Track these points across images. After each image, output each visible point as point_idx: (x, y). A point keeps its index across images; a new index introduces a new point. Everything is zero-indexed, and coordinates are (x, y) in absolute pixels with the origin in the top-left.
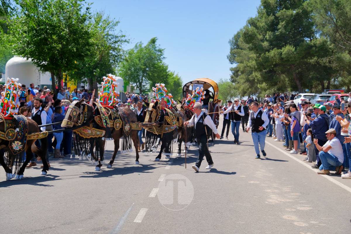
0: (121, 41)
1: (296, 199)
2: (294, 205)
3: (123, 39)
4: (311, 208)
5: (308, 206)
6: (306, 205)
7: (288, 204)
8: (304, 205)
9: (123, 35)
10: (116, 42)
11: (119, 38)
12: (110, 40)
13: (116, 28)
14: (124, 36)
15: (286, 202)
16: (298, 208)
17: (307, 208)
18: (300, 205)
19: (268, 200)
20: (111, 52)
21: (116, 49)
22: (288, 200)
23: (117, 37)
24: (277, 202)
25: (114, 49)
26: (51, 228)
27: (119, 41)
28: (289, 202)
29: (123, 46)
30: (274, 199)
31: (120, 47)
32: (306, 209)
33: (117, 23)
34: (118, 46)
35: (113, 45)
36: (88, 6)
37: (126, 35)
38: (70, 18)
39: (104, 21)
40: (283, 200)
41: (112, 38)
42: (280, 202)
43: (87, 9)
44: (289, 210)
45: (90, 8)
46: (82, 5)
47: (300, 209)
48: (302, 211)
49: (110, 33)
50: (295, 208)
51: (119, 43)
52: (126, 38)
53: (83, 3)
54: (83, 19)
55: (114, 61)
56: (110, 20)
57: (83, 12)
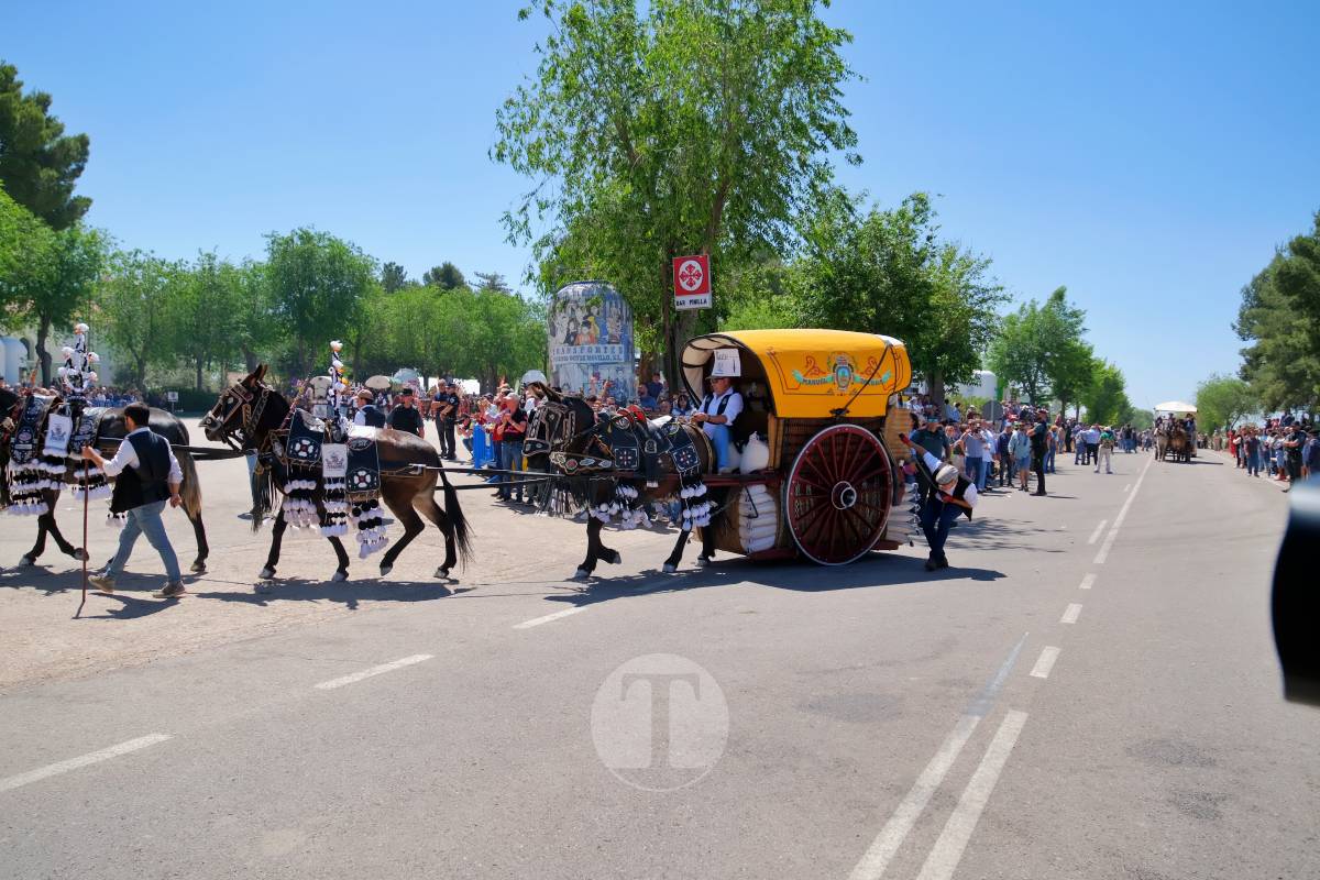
0: (995, 299)
3: (999, 294)
9: (1000, 285)
10: (984, 301)
11: (991, 292)
12: (972, 296)
13: (984, 272)
14: (1002, 289)
20: (972, 321)
21: (983, 314)
23: (987, 290)
25: (979, 315)
26: (855, 669)
27: (990, 299)
29: (997, 308)
31: (992, 311)
33: (987, 262)
34: (989, 308)
35: (977, 308)
36: (930, 234)
38: (893, 257)
39: (961, 259)
41: (976, 294)
43: (929, 238)
45: (934, 237)
46: (918, 232)
49: (972, 282)
51: (990, 303)
52: (1004, 292)
53: (922, 227)
54: (920, 259)
55: (979, 338)
56: (973, 257)
57: (919, 245)
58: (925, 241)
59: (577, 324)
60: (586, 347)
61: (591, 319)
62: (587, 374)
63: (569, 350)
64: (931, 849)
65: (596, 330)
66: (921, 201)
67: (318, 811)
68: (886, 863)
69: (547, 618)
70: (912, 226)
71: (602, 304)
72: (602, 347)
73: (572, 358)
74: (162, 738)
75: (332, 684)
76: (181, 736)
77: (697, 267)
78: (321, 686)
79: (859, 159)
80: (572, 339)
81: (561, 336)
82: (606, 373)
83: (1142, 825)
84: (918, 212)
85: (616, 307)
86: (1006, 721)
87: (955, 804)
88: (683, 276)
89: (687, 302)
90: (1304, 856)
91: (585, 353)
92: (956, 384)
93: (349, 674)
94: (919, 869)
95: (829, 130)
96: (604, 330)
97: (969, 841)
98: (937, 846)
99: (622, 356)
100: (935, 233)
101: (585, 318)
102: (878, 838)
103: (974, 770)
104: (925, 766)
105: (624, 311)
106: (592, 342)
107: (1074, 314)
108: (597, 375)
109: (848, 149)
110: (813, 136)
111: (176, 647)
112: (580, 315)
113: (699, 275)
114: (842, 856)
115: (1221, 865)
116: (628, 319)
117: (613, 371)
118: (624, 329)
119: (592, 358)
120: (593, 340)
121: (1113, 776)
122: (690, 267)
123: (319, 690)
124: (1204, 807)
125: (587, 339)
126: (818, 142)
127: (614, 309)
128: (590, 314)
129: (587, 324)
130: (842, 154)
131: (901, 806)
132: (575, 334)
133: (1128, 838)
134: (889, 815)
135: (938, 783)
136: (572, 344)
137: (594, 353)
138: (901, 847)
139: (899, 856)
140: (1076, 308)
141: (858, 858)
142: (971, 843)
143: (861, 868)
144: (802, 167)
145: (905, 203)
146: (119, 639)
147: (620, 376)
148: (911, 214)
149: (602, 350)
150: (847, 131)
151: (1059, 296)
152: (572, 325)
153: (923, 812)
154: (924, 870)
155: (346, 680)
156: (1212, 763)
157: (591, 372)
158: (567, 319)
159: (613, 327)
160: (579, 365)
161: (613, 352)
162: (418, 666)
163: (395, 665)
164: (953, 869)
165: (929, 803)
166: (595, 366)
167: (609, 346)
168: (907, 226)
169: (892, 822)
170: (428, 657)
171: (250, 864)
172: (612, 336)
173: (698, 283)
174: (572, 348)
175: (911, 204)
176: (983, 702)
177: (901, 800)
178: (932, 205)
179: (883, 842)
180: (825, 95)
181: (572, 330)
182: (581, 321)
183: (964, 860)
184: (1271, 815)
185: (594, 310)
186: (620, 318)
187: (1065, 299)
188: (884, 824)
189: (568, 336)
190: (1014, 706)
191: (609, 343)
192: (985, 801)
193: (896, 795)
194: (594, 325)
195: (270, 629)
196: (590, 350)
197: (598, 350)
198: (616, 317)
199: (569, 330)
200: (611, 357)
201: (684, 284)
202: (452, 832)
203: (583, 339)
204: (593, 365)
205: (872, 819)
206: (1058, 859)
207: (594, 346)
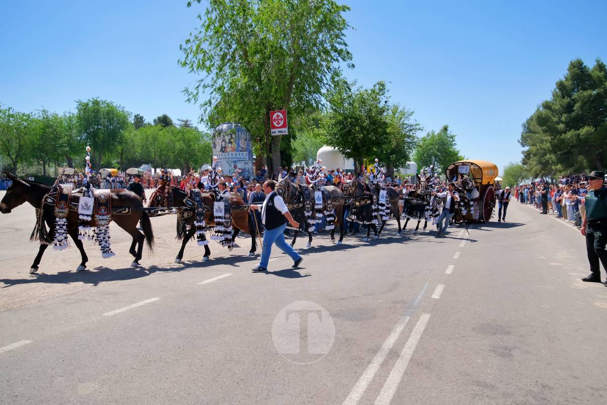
0: (416, 129)
3: (417, 127)
9: (418, 123)
10: (411, 130)
11: (414, 126)
12: (405, 128)
13: (411, 117)
14: (419, 125)
20: (406, 139)
21: (411, 136)
23: (412, 126)
24: (585, 287)
25: (409, 137)
26: (354, 297)
27: (413, 129)
29: (417, 134)
31: (414, 135)
33: (412, 113)
34: (413, 134)
35: (408, 133)
36: (386, 100)
37: (420, 123)
38: (370, 110)
39: (400, 112)
41: (407, 127)
43: (386, 102)
44: (600, 296)
46: (381, 99)
49: (406, 122)
51: (413, 131)
52: (420, 126)
53: (382, 96)
54: (381, 111)
55: (409, 147)
56: (406, 111)
57: (381, 105)
58: (384, 103)
59: (226, 142)
60: (230, 154)
61: (232, 140)
62: (231, 166)
63: (222, 155)
64: (388, 377)
65: (234, 145)
66: (382, 86)
67: (105, 373)
68: (368, 384)
69: (214, 279)
70: (378, 97)
71: (237, 133)
72: (238, 153)
73: (224, 158)
74: (28, 342)
75: (111, 313)
76: (38, 341)
77: (281, 116)
78: (106, 314)
79: (353, 66)
80: (224, 149)
81: (218, 148)
82: (239, 165)
83: (479, 361)
84: (380, 90)
85: (244, 134)
86: (421, 318)
87: (398, 356)
88: (274, 120)
89: (277, 132)
90: (547, 371)
91: (230, 156)
92: (399, 168)
93: (120, 308)
94: (382, 386)
95: (340, 52)
96: (238, 146)
97: (405, 372)
98: (391, 375)
99: (247, 157)
100: (388, 100)
101: (230, 139)
102: (364, 373)
103: (407, 340)
104: (385, 339)
105: (248, 136)
106: (233, 151)
107: (452, 137)
108: (235, 167)
109: (349, 61)
110: (333, 55)
111: (35, 298)
112: (227, 138)
113: (282, 119)
114: (348, 381)
115: (512, 377)
116: (249, 140)
117: (243, 164)
118: (248, 145)
119: (233, 158)
120: (234, 150)
121: (467, 341)
122: (278, 116)
123: (105, 316)
124: (505, 353)
125: (230, 149)
126: (335, 58)
127: (243, 136)
128: (232, 138)
129: (230, 142)
130: (346, 63)
131: (375, 358)
132: (225, 148)
133: (473, 367)
134: (369, 362)
135: (391, 347)
136: (223, 152)
137: (234, 156)
138: (375, 376)
139: (374, 380)
140: (452, 134)
141: (356, 382)
142: (406, 373)
143: (357, 387)
144: (327, 69)
145: (375, 86)
146: (6, 296)
147: (246, 166)
148: (378, 91)
149: (238, 155)
150: (348, 53)
151: (446, 129)
152: (223, 143)
153: (384, 360)
154: (385, 386)
155: (118, 311)
156: (509, 333)
157: (233, 165)
158: (221, 140)
159: (243, 144)
160: (227, 162)
161: (243, 155)
162: (153, 303)
163: (142, 303)
164: (398, 385)
165: (387, 356)
166: (235, 162)
167: (241, 153)
168: (376, 97)
169: (370, 365)
170: (157, 299)
171: (71, 399)
172: (242, 148)
173: (282, 123)
174: (224, 154)
175: (377, 87)
176: (411, 310)
177: (375, 356)
178: (387, 87)
179: (366, 374)
180: (337, 36)
181: (223, 145)
182: (227, 141)
183: (402, 382)
184: (534, 354)
185: (234, 136)
186: (246, 139)
188: (367, 366)
189: (222, 148)
190: (425, 312)
191: (241, 151)
192: (412, 354)
193: (372, 353)
194: (234, 143)
195: (81, 288)
196: (232, 155)
197: (236, 155)
198: (244, 139)
199: (222, 145)
200: (242, 157)
201: (275, 124)
202: (169, 380)
203: (229, 149)
204: (234, 161)
205: (361, 364)
206: (443, 378)
207: (234, 153)
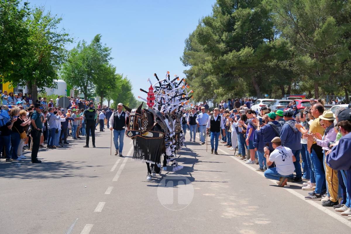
0: (64, 40)
1: (254, 213)
2: (251, 219)
3: (66, 38)
4: (270, 222)
5: (267, 219)
6: (265, 219)
7: (245, 218)
8: (262, 219)
9: (67, 33)
10: (58, 41)
11: (61, 37)
12: (51, 38)
13: (57, 25)
14: (67, 35)
15: (243, 215)
16: (256, 222)
17: (266, 222)
18: (258, 219)
19: (224, 214)
20: (52, 52)
21: (58, 48)
22: (245, 214)
23: (59, 35)
24: (234, 216)
25: (56, 49)
27: (61, 40)
28: (246, 215)
29: (65, 45)
30: (230, 213)
31: (62, 47)
32: (264, 223)
33: (60, 20)
34: (61, 45)
35: (54, 45)
39: (45, 17)
40: (240, 214)
41: (54, 37)
42: (237, 215)
43: (26, 4)
44: (246, 224)
45: (29, 3)
47: (258, 223)
48: (261, 225)
49: (52, 31)
50: (253, 222)
51: (61, 42)
52: (69, 37)
54: (20, 16)
55: (56, 62)
56: (51, 17)
57: (20, 7)
58: (24, 6)
92: (44, 87)
107: (106, 50)
140: (106, 46)
187: (101, 41)
